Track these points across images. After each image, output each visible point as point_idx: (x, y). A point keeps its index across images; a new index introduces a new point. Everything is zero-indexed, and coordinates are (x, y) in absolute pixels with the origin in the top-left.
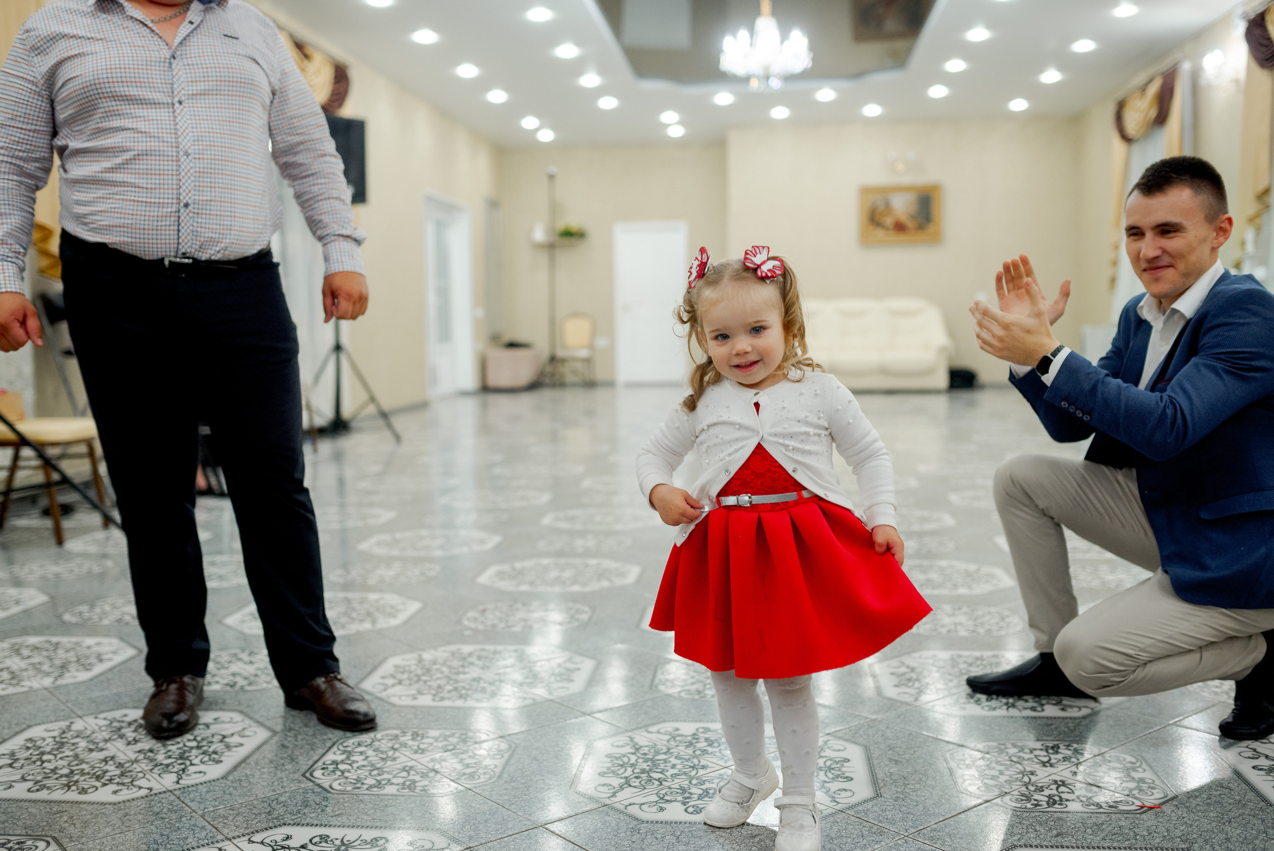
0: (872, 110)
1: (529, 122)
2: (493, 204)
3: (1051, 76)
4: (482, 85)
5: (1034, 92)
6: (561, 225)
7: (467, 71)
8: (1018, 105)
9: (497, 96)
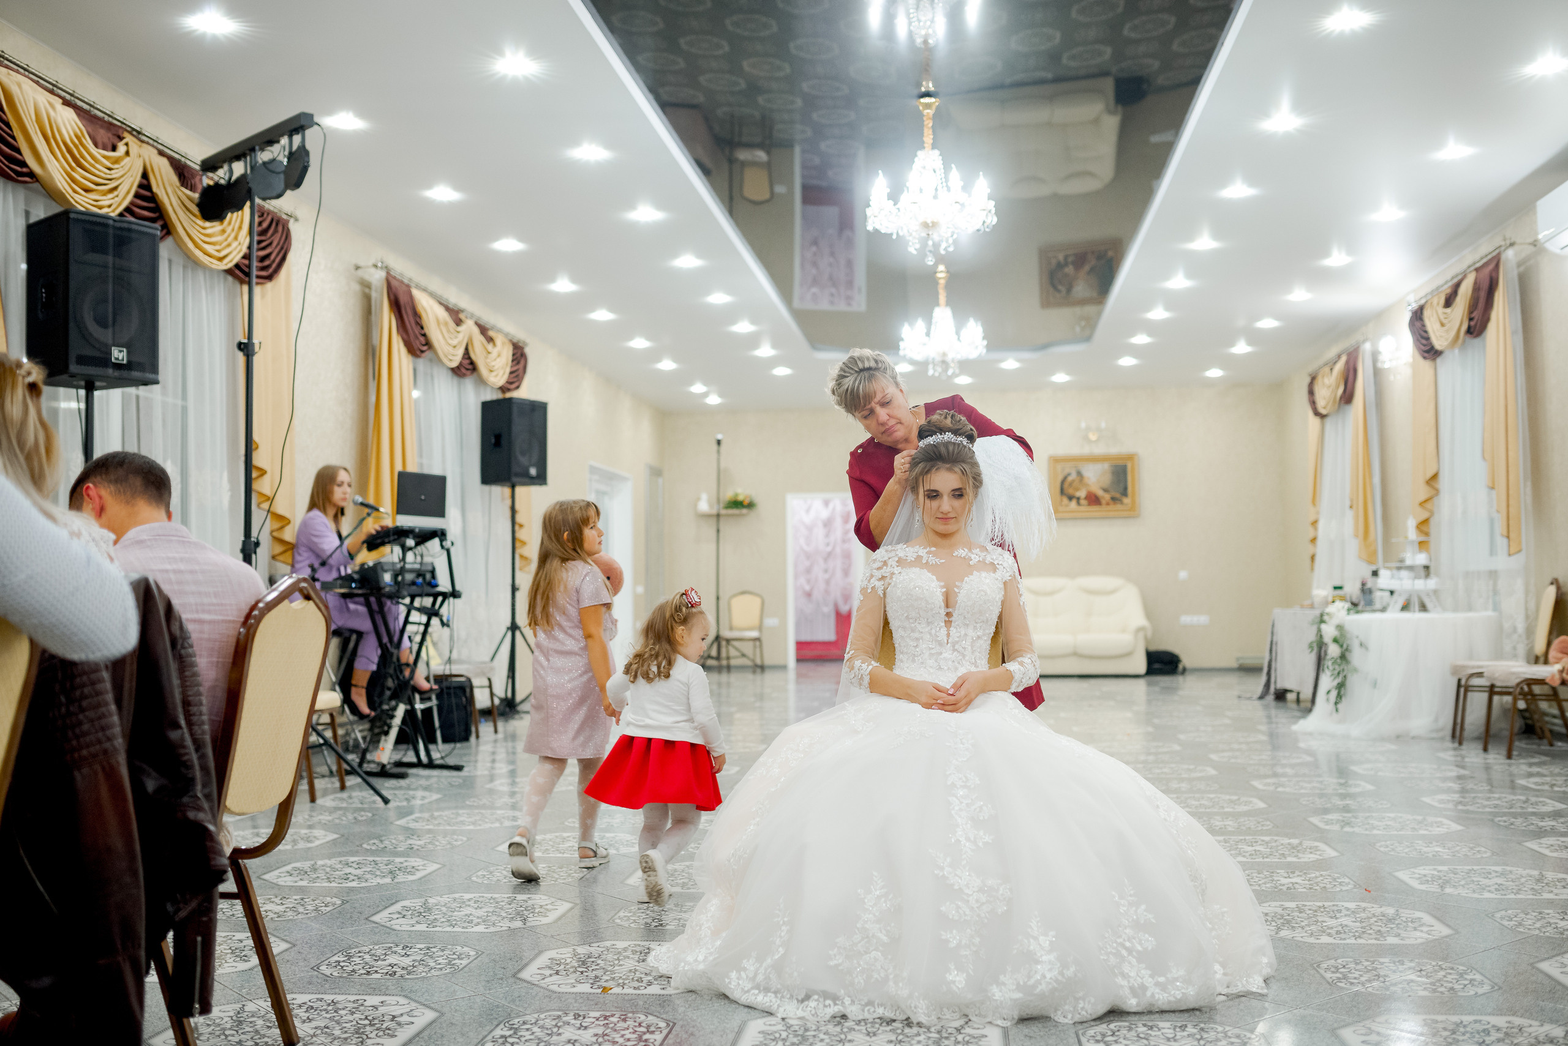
0: (1061, 378)
1: (698, 388)
2: (656, 472)
3: (1241, 348)
4: (654, 355)
5: (1228, 361)
6: (729, 495)
7: (639, 343)
8: (1215, 373)
9: (667, 365)
